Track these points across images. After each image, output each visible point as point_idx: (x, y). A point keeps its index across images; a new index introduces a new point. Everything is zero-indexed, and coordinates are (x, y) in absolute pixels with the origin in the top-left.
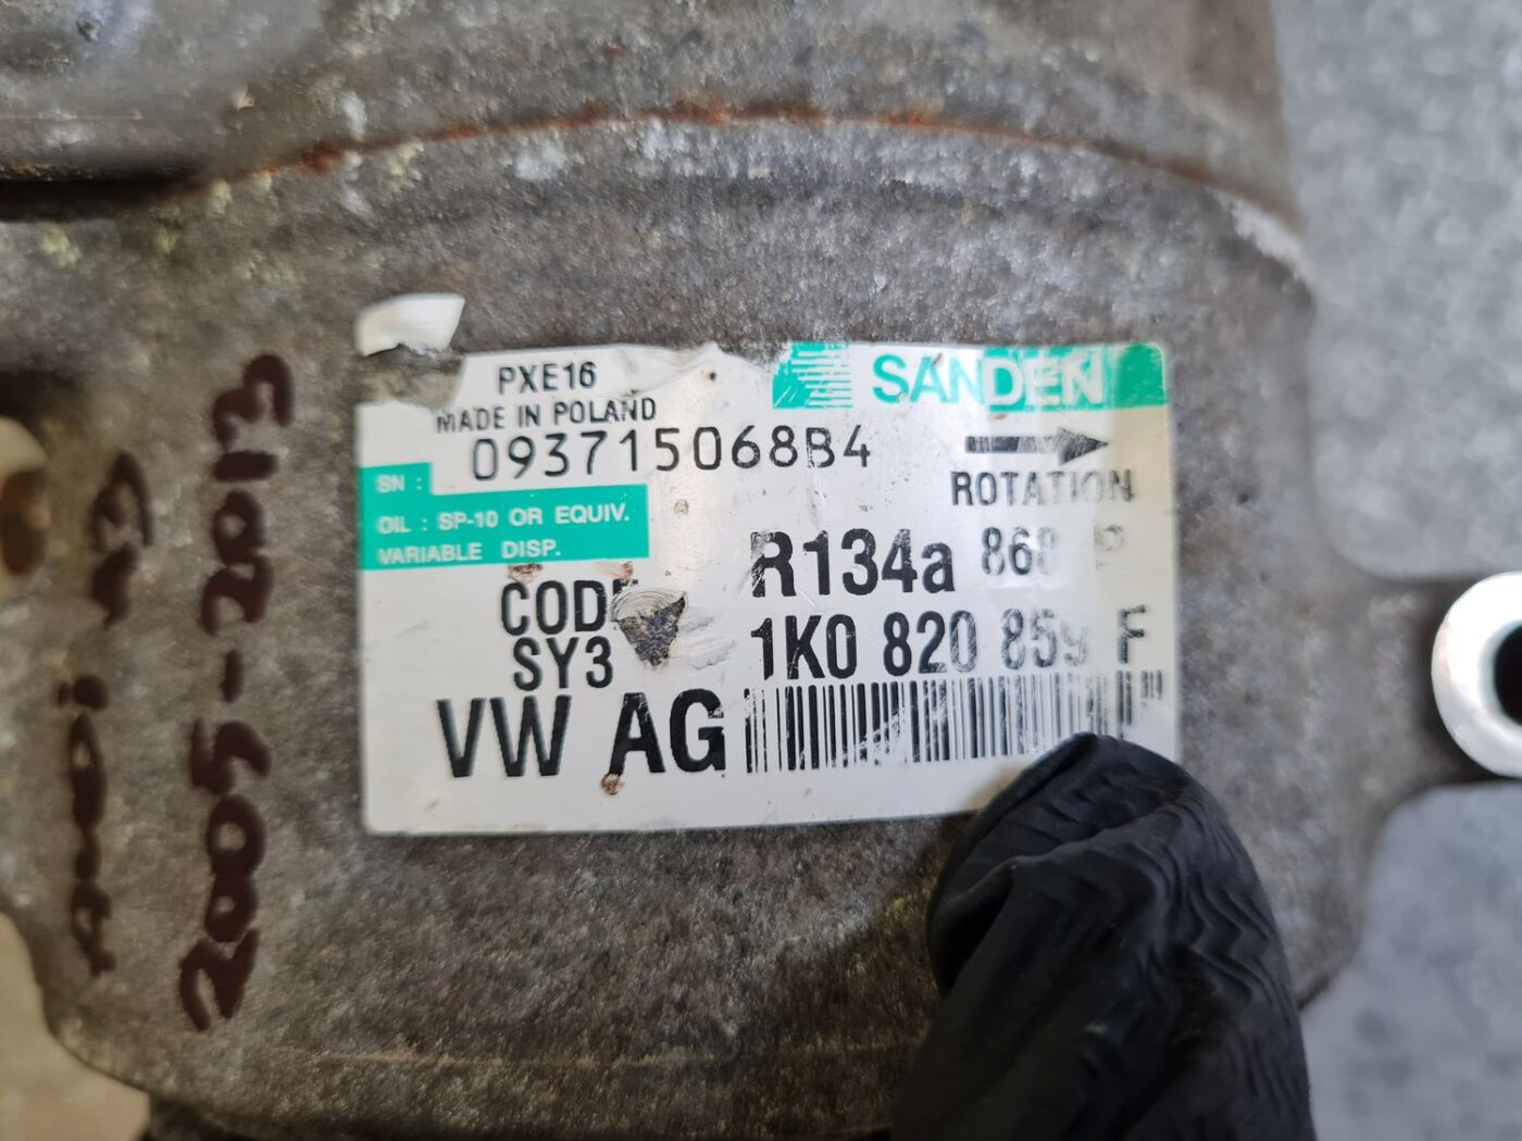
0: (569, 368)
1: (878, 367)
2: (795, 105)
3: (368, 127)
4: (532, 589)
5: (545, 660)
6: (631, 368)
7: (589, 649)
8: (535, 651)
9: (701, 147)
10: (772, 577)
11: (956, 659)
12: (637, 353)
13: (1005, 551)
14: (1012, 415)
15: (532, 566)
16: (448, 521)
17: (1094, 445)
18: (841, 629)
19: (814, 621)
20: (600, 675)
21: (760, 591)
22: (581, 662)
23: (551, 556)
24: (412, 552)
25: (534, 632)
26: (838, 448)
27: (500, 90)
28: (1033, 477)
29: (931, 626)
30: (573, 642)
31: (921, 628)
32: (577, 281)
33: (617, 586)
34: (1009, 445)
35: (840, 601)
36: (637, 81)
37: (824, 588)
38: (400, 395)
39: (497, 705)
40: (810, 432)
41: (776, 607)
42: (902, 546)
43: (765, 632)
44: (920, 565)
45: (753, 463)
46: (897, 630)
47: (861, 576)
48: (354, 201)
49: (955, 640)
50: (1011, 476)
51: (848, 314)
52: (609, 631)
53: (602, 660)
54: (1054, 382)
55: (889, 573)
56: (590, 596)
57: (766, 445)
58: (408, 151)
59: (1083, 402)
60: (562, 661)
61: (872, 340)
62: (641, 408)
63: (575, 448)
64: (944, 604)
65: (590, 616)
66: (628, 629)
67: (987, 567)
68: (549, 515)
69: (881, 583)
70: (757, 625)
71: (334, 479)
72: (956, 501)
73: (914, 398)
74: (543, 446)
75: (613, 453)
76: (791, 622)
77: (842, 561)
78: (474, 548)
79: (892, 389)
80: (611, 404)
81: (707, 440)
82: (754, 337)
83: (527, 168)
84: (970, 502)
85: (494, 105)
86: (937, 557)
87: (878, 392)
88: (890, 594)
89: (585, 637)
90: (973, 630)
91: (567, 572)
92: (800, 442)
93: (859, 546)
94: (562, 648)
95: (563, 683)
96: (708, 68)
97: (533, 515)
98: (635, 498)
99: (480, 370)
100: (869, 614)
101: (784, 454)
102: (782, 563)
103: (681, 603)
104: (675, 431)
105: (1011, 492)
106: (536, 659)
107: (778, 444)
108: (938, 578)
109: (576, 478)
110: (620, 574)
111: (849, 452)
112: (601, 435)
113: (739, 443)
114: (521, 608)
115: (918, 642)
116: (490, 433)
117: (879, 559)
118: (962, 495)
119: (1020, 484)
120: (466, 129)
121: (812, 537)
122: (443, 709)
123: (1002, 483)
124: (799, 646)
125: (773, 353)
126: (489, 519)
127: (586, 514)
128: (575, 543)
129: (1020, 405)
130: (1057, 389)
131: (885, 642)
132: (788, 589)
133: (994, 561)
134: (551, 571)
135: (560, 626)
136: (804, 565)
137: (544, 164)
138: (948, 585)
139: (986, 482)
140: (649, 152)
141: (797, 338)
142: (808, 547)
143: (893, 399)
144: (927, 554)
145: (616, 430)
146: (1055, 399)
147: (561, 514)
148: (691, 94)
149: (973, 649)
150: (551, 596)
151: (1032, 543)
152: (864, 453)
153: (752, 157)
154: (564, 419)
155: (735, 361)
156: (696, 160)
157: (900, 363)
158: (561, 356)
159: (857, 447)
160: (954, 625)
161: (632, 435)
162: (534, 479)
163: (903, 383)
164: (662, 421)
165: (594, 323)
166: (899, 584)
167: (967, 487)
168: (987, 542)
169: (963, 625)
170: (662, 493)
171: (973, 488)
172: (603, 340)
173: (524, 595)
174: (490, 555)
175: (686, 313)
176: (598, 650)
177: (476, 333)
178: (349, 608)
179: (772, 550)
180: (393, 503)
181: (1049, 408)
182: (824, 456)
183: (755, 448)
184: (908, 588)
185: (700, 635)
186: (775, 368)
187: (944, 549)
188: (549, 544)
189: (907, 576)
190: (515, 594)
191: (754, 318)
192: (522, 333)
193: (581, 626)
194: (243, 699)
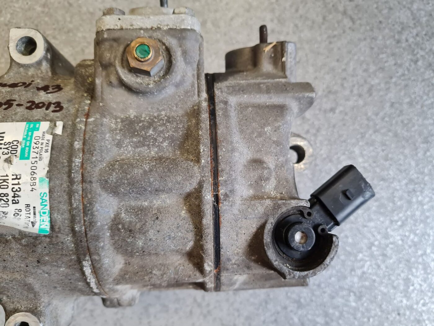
0: (48, 149)
1: (45, 193)
2: (83, 181)
3: (89, 121)
4: (17, 144)
5: (7, 146)
6: (47, 158)
7: (8, 152)
8: (9, 145)
9: (77, 167)
10: (15, 177)
11: (2, 204)
12: (49, 158)
13: (18, 213)
14: (39, 214)
15: (21, 144)
16: (30, 133)
17: (33, 226)
18: (7, 187)
19: (8, 183)
20: (4, 153)
21: (13, 175)
22: (6, 151)
23: (22, 147)
24: (27, 129)
25: (12, 144)
26: (33, 187)
27: (89, 139)
28: (29, 217)
29: (7, 200)
30: (9, 150)
31: (7, 199)
32: (61, 150)
33: (16, 156)
34: (35, 214)
35: (11, 187)
36: (87, 158)
37: (13, 184)
38: (50, 127)
39: (2, 140)
40: (35, 183)
41: (10, 177)
42: (18, 196)
43: (7, 176)
44: (16, 199)
45: (31, 175)
46: (6, 195)
47: (14, 190)
48: (78, 120)
49: (5, 204)
50: (30, 214)
51: (53, 189)
52: (10, 154)
53: (6, 154)
54: (44, 221)
55: (15, 194)
56: (15, 152)
57: (34, 176)
58: (83, 127)
59: (41, 225)
60: (7, 148)
61: (49, 192)
62: (41, 159)
63: (36, 150)
64: (10, 202)
65: (12, 152)
66: (10, 157)
67: (16, 209)
68: (27, 147)
69: (13, 193)
70: (8, 175)
71: (41, 118)
72: (26, 205)
73: (41, 199)
74: (37, 146)
75: (35, 155)
76: (8, 179)
77: (16, 187)
78: (25, 137)
79: (42, 195)
80: (42, 155)
81: (35, 168)
82: (50, 175)
83: (76, 143)
84: (26, 207)
85: (87, 138)
86: (17, 202)
87: (41, 193)
88: (12, 194)
89: (9, 151)
90: (6, 207)
91: (19, 149)
92: (34, 181)
93: (19, 190)
94: (8, 148)
95: (4, 148)
96: (89, 168)
97: (28, 144)
98: (28, 158)
99: (50, 137)
100: (9, 191)
101: (32, 179)
102: (16, 178)
103: (11, 164)
104: (37, 163)
105: (28, 214)
106: (8, 145)
107: (34, 178)
108: (14, 202)
109: (32, 150)
110: (17, 156)
111: (32, 188)
112: (37, 154)
113: (34, 172)
114: (15, 143)
115: (4, 198)
116: (41, 138)
117: (16, 193)
118: (27, 206)
119: (28, 215)
120: (84, 135)
121: (20, 183)
122: (4, 133)
123: (29, 212)
124: (4, 181)
125: (47, 178)
126: (29, 139)
127: (26, 151)
128: (23, 150)
129: (41, 216)
130: (43, 221)
131: (5, 193)
132: (13, 179)
133: (17, 211)
134: (20, 147)
135: (12, 148)
136: (16, 182)
137: (76, 145)
138: (13, 203)
139: (29, 210)
140: (76, 160)
141: (49, 181)
142: (19, 182)
143: (40, 196)
144: (18, 200)
145: (38, 156)
146: (42, 221)
147: (27, 148)
148: (85, 165)
149: (3, 207)
150: (16, 147)
151: (18, 217)
152: (32, 191)
153: (75, 174)
154: (41, 148)
155: (46, 172)
156: (74, 166)
157: (46, 196)
158: (50, 148)
159: (33, 190)
160: (7, 204)
161: (37, 158)
162: (33, 145)
163: (43, 197)
164: (38, 162)
165: (54, 152)
166: (13, 196)
167: (27, 207)
168: (20, 210)
169: (7, 205)
170: (28, 162)
171: (28, 208)
172: (51, 154)
173: (17, 143)
174: (24, 139)
175: (54, 165)
176: (7, 153)
177: (56, 137)
178: (22, 121)
179: (18, 177)
180: (35, 126)
181: (40, 220)
182: (32, 184)
183: (33, 175)
184: (13, 197)
185: (7, 166)
186: (45, 178)
187: (18, 203)
188: (23, 147)
189: (14, 197)
190: (17, 142)
191: (53, 175)
192: (54, 143)
193: (11, 151)
194: (16, 106)
